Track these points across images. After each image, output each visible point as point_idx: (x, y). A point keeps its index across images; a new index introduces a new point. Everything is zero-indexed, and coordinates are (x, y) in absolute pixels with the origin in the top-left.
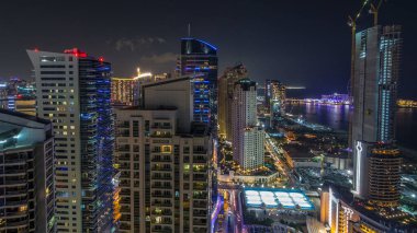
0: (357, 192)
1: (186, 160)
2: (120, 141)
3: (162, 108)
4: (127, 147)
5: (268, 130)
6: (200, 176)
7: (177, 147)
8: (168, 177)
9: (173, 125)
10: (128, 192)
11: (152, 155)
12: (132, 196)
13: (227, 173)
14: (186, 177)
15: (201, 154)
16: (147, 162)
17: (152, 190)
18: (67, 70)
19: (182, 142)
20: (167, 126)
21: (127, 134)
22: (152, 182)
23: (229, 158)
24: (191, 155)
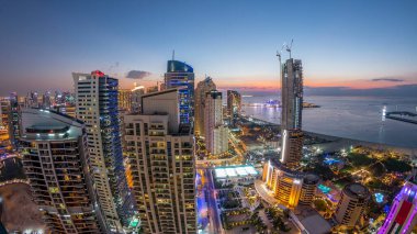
0: (282, 160)
1: (177, 152)
2: (128, 139)
3: (156, 114)
4: (133, 143)
5: (230, 127)
6: (187, 164)
7: (169, 143)
8: (164, 164)
9: (166, 126)
10: (137, 173)
11: (151, 149)
12: (140, 176)
13: (202, 159)
14: (178, 164)
15: (187, 148)
16: (148, 154)
17: (154, 173)
18: (92, 85)
19: (173, 140)
20: (161, 127)
21: (132, 133)
22: (153, 168)
23: (203, 148)
24: (180, 149)
